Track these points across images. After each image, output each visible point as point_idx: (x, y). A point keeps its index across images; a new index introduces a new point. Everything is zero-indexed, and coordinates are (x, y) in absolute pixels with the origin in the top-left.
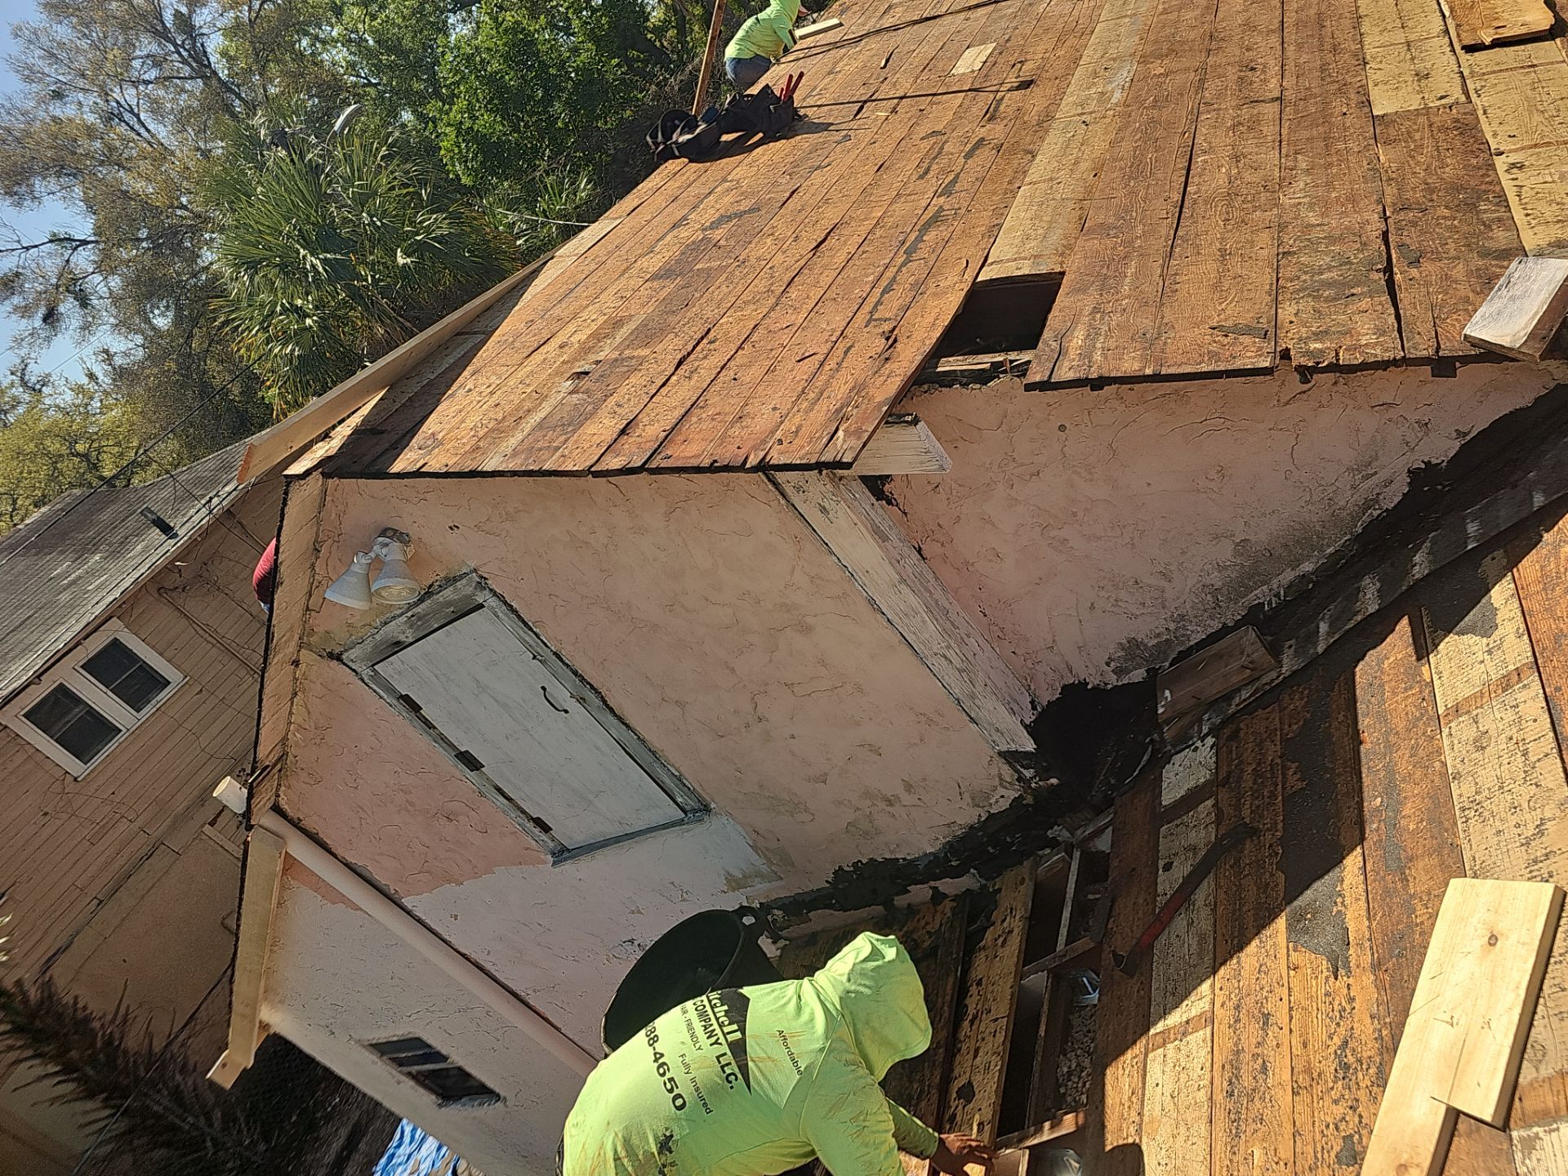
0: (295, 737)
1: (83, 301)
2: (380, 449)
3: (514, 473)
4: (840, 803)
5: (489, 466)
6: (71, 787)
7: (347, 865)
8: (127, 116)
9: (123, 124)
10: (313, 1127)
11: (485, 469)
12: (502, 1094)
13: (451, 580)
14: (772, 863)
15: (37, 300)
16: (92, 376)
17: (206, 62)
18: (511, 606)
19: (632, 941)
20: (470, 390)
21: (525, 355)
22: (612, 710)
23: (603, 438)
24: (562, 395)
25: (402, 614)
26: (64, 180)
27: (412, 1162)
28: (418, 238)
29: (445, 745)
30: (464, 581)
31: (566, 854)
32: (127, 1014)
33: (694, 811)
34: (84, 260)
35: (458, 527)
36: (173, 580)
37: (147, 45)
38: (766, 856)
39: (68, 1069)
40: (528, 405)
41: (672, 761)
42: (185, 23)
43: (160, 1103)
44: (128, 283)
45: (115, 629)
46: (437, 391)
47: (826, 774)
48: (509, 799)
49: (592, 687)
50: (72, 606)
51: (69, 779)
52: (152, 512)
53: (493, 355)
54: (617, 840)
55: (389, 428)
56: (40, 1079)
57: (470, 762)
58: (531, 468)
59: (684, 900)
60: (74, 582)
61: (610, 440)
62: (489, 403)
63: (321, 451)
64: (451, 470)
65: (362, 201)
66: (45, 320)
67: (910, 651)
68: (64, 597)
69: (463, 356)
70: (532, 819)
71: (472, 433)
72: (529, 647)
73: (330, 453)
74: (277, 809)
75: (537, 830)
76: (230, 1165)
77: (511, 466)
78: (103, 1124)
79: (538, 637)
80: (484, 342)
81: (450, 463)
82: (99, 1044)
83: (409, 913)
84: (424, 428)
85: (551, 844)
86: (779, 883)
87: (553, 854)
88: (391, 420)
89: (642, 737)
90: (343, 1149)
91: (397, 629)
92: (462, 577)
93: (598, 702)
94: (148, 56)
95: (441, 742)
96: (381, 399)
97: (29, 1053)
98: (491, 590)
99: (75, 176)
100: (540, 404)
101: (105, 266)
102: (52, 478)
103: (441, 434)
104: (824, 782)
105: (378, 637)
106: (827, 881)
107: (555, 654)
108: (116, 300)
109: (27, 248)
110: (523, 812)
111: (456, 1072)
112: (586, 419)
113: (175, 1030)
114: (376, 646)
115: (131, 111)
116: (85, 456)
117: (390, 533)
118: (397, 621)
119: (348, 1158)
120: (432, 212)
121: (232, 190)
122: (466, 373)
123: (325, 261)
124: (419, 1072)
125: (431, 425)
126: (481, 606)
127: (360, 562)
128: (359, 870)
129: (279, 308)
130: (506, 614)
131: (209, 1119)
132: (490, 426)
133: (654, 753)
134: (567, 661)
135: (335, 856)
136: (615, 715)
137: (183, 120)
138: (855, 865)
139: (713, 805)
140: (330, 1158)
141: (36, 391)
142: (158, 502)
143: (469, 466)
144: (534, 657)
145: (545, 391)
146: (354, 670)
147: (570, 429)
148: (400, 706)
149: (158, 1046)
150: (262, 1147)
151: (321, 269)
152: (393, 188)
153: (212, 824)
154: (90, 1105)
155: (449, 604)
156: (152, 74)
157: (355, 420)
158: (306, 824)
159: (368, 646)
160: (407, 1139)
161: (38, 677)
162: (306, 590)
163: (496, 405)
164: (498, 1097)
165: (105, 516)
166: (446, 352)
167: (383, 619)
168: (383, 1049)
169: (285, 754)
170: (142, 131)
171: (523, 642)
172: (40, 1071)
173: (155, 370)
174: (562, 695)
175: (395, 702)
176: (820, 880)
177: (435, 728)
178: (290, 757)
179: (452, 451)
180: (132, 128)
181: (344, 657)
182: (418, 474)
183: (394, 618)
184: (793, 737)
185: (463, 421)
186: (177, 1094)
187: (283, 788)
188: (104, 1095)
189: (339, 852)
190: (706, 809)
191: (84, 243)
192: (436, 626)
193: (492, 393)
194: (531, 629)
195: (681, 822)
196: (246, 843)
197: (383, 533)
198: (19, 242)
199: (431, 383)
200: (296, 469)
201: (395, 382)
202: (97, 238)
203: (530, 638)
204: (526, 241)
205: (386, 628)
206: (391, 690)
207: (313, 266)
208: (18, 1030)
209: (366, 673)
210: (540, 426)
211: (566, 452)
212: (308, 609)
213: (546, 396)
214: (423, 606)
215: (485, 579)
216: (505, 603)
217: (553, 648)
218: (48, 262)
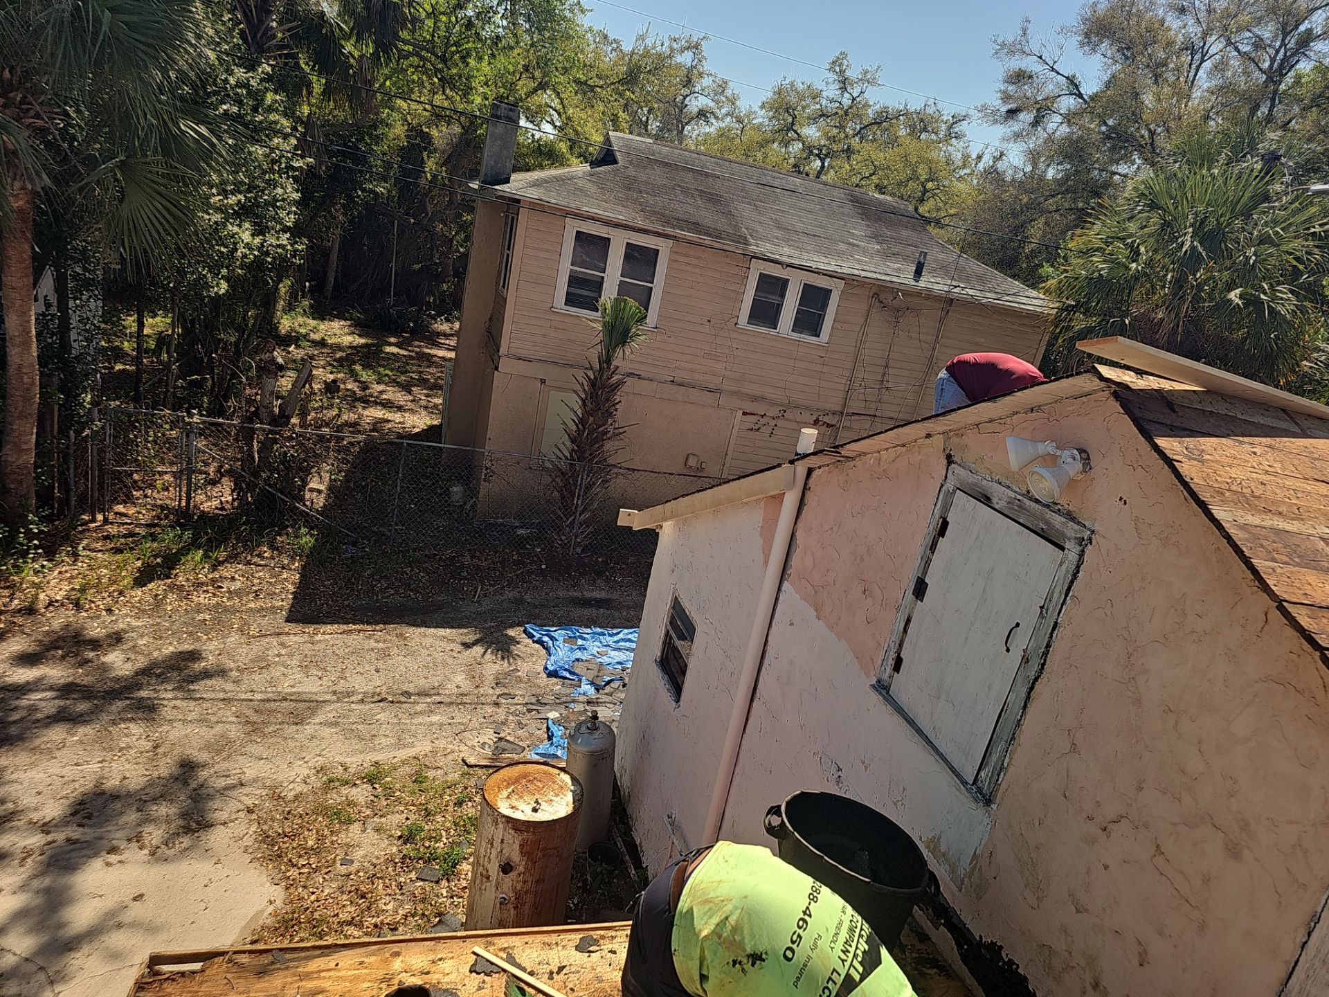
0: (870, 460)
1: (1036, 123)
2: (1162, 419)
3: (1228, 538)
4: (1065, 932)
5: (1219, 513)
6: (730, 325)
7: (793, 535)
8: (1198, 56)
9: (1190, 57)
10: (599, 574)
11: (1213, 511)
12: (681, 703)
13: (1070, 516)
14: (970, 878)
15: (1019, 98)
16: (980, 157)
17: (1284, 72)
18: (1078, 572)
19: (839, 769)
20: (1255, 453)
21: (1316, 477)
22: (1032, 688)
23: (1314, 594)
24: (1314, 532)
25: (1016, 492)
26: (1118, 56)
27: (604, 649)
28: (1262, 296)
29: (923, 566)
30: (1077, 527)
31: (884, 692)
32: (621, 434)
33: (980, 790)
34: (1068, 103)
35: (1125, 503)
36: (887, 298)
37: (1267, 32)
38: (973, 869)
39: (582, 421)
40: (1284, 509)
41: (1015, 757)
42: (1307, 39)
43: (583, 480)
44: (1068, 138)
45: (837, 288)
46: (1233, 428)
47: (1086, 911)
48: (905, 631)
49: (1043, 665)
50: (840, 254)
51: (735, 320)
52: (925, 257)
53: (1294, 451)
54: (919, 732)
55: (1180, 414)
56: (572, 409)
57: (920, 589)
58: (1244, 550)
59: (895, 804)
60: (853, 245)
61: (1318, 601)
62: (1259, 476)
63: (1128, 378)
64: (1191, 485)
65: (1264, 240)
66: (1008, 112)
67: (1284, 976)
68: (842, 246)
69: (1273, 428)
70: (899, 654)
71: (1229, 481)
72: (1049, 598)
73: (1131, 385)
74: (810, 471)
75: (891, 662)
76: (563, 538)
77: (1232, 531)
78: (561, 455)
79: (1062, 605)
80: (1295, 436)
81: (1196, 480)
82: (601, 429)
83: (779, 589)
84: (1202, 440)
85: (886, 677)
86: (956, 889)
87: (879, 681)
88: (1186, 410)
89: (1022, 722)
90: (595, 600)
91: (1000, 495)
92: (1079, 523)
93: (1032, 675)
94: (1257, 36)
95: (924, 562)
96: (1194, 391)
97: (583, 396)
98: (1083, 551)
99: (1127, 58)
100: (1293, 519)
101: (1069, 118)
102: (900, 184)
103: (1208, 457)
104: (1078, 911)
105: (984, 482)
106: (981, 937)
107: (1056, 624)
108: (1050, 139)
109: (1053, 70)
110: (901, 645)
111: (682, 665)
112: (1315, 568)
113: (623, 465)
114: (976, 485)
115: (1203, 56)
116: (925, 191)
117: (1085, 455)
118: (1007, 491)
119: (592, 606)
120: (1292, 292)
121: (1200, 155)
122: (1263, 440)
123: (1193, 248)
124: (671, 637)
125: (1208, 443)
126: (1062, 549)
127: (1048, 447)
128: (793, 543)
129: (1130, 241)
130: (1067, 571)
131: (583, 512)
132: (1244, 491)
133: (1013, 738)
134: (1054, 635)
135: (795, 523)
136: (1029, 693)
137: (1224, 89)
138: (1011, 962)
139: (994, 806)
140: (588, 595)
141: (949, 135)
142: (936, 256)
143: (1205, 496)
144: (1042, 608)
145: (1305, 515)
146: (946, 477)
147: (1296, 560)
148: (936, 522)
149: (611, 461)
150: (579, 550)
151: (1184, 250)
152: (1291, 254)
153: (744, 414)
154: (568, 443)
155: (1047, 523)
156: (1245, 48)
157: (1166, 385)
158: (809, 495)
159: (972, 479)
160: (616, 638)
161: (788, 266)
162: (994, 417)
163: (1262, 484)
164: (678, 701)
165: (904, 233)
166: (1264, 412)
167: (1003, 480)
168: (677, 605)
169: (853, 458)
170: (1193, 71)
171: (1051, 593)
172: (576, 408)
173: (1015, 192)
174: (1021, 642)
175: (937, 515)
176: (981, 931)
177: (933, 553)
178: (852, 464)
179: (1205, 474)
180: (1191, 65)
181: (953, 465)
182: (1169, 462)
183: (1008, 487)
184: (1106, 867)
185: (1230, 466)
186: (590, 486)
187: (827, 468)
188: (576, 448)
189: (800, 525)
190: (988, 802)
191: (1080, 95)
192: (1021, 521)
193: (1267, 472)
194: (1066, 595)
195: (964, 783)
196: (779, 465)
197: (1081, 451)
198: (1055, 62)
199: (1234, 419)
200: (1105, 371)
201: (1213, 392)
202: (1088, 100)
203: (1057, 598)
204: (1311, 367)
205: (996, 486)
206: (946, 508)
207: (1183, 243)
208: (593, 383)
209: (949, 486)
210: (1280, 532)
211: (1279, 570)
212: (977, 425)
213: (1302, 520)
214: (1033, 504)
215: (1091, 543)
216: (1078, 567)
217: (1060, 619)
218: (1051, 87)
